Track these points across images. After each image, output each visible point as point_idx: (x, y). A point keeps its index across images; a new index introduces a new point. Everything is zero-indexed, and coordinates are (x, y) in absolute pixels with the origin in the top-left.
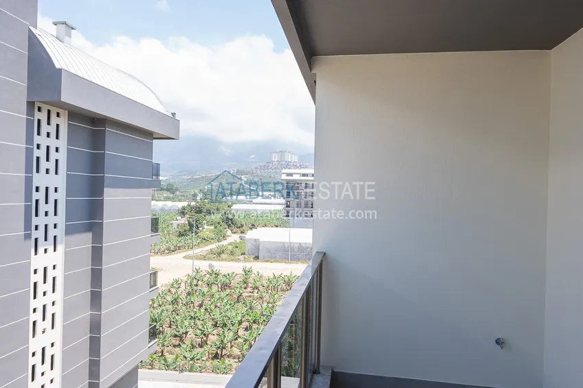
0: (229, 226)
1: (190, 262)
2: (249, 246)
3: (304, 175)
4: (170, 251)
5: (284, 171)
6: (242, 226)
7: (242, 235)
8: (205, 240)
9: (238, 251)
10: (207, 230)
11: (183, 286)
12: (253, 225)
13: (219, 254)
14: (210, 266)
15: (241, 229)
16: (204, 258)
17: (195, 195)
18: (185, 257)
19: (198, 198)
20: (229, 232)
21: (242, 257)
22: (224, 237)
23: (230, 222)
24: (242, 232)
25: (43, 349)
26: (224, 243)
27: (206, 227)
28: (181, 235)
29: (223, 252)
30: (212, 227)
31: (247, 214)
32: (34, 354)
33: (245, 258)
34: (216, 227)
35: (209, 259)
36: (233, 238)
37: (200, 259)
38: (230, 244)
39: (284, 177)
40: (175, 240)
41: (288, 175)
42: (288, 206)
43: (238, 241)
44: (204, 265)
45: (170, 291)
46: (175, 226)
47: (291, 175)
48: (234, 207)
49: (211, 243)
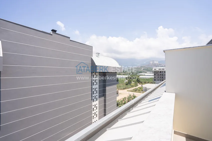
0: (138, 82)
1: (128, 92)
2: (144, 89)
3: (160, 69)
4: (124, 89)
5: (153, 68)
6: (142, 82)
7: (142, 85)
8: (132, 86)
9: (141, 90)
10: (133, 83)
11: (127, 99)
12: (145, 82)
13: (135, 90)
14: (133, 94)
15: (142, 83)
16: (132, 91)
17: (130, 73)
18: (127, 91)
19: (131, 74)
20: (138, 84)
21: (142, 92)
22: (137, 85)
23: (138, 81)
24: (142, 84)
25: (95, 113)
26: (137, 87)
27: (132, 82)
28: (126, 85)
29: (137, 90)
30: (134, 83)
31: (144, 79)
32: (93, 114)
33: (143, 92)
34: (135, 83)
35: (133, 92)
36: (140, 86)
37: (131, 91)
38: (139, 88)
39: (153, 70)
40: (125, 86)
41: (155, 69)
42: (155, 78)
43: (141, 87)
44: (132, 93)
45: (123, 100)
46: (125, 82)
47: (156, 69)
48: (140, 77)
49: (134, 87)
